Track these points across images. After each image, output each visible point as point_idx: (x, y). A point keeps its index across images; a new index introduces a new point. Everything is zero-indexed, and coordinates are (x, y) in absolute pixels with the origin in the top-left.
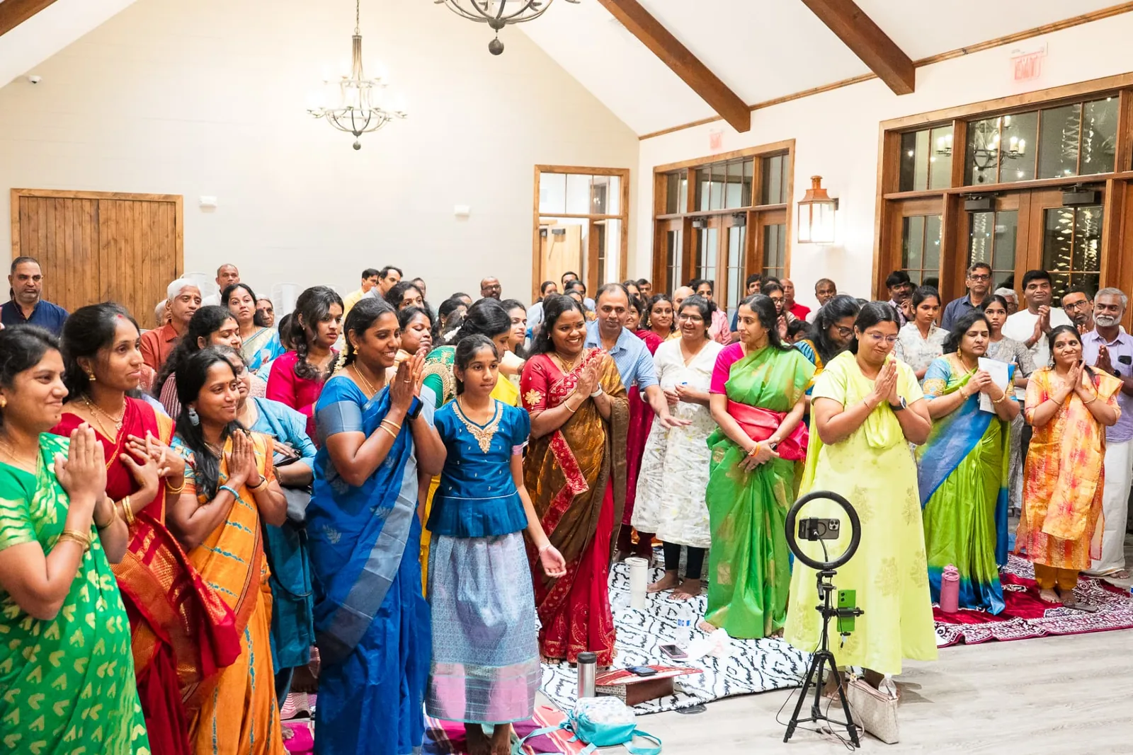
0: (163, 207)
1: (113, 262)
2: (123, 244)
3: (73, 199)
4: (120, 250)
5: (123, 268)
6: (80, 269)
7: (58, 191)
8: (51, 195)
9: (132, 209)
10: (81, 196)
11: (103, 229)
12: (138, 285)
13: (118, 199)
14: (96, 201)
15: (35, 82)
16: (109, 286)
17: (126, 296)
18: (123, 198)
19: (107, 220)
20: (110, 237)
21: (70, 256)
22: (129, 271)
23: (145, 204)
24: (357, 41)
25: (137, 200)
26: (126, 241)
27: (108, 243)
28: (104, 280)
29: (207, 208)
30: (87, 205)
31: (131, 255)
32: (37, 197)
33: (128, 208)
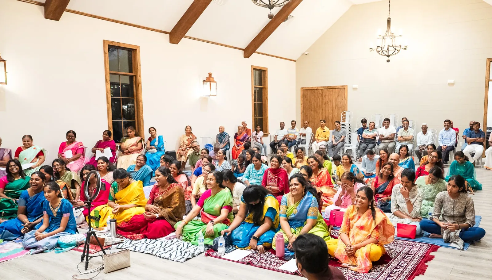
0: (342, 90)
1: (327, 109)
2: (330, 103)
3: (316, 89)
4: (329, 105)
5: (330, 110)
6: (318, 112)
7: (312, 87)
8: (310, 89)
9: (332, 91)
10: (318, 88)
11: (324, 98)
12: (334, 116)
13: (329, 88)
14: (322, 89)
15: (306, 54)
16: (326, 117)
17: (330, 120)
18: (330, 88)
19: (325, 96)
20: (326, 101)
21: (316, 107)
22: (331, 111)
23: (336, 89)
24: (389, 21)
25: (334, 88)
26: (331, 102)
27: (326, 103)
28: (324, 114)
29: (355, 89)
30: (320, 91)
31: (332, 106)
32: (307, 90)
33: (331, 91)
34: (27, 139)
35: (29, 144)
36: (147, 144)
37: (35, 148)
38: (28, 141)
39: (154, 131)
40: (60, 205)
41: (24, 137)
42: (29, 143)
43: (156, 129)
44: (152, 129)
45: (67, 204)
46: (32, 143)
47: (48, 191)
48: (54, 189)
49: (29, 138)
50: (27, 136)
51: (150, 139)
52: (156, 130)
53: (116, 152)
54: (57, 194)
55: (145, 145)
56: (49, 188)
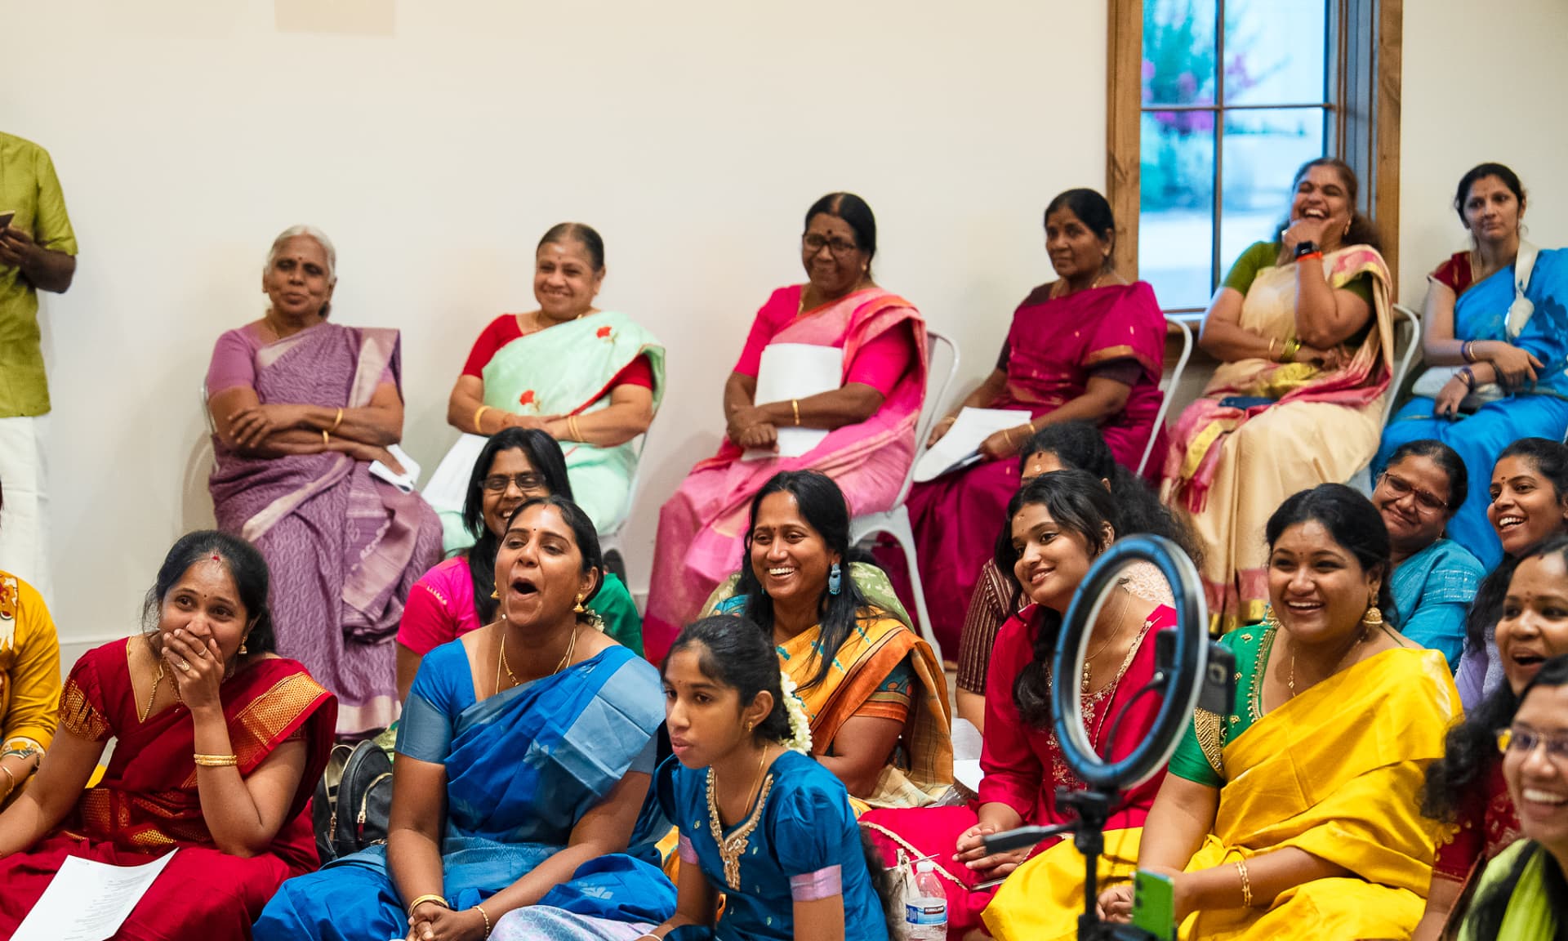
34: (566, 250)
35: (572, 293)
36: (1419, 317)
37: (603, 332)
38: (570, 271)
39: (1511, 204)
40: (761, 805)
41: (551, 236)
42: (576, 282)
43: (1526, 183)
44: (1494, 185)
45: (800, 803)
46: (593, 293)
47: (695, 686)
48: (731, 678)
49: (580, 245)
50: (569, 231)
51: (1456, 273)
52: (1520, 197)
53: (1162, 386)
54: (755, 718)
55: (1399, 322)
56: (703, 668)
